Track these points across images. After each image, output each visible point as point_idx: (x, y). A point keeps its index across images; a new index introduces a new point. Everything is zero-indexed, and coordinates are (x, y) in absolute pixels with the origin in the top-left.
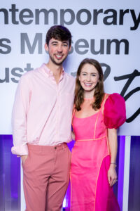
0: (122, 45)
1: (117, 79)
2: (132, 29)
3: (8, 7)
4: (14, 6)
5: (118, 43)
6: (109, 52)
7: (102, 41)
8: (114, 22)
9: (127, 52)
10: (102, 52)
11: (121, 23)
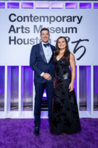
0: (74, 30)
1: (72, 43)
2: (78, 23)
3: (29, 15)
4: (31, 15)
5: (72, 29)
6: (69, 32)
7: (66, 28)
8: (71, 21)
9: (76, 32)
10: (66, 32)
11: (74, 21)
